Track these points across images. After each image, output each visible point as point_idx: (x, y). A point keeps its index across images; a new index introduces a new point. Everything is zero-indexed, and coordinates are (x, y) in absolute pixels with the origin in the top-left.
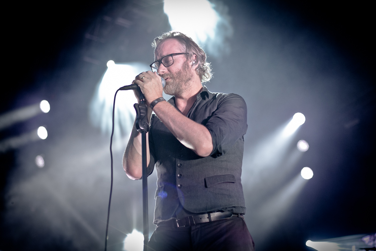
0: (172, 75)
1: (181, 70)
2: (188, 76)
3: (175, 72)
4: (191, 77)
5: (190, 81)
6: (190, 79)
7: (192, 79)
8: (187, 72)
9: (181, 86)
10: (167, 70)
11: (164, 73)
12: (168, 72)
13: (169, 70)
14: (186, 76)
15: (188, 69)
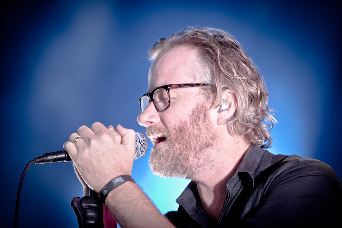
0: (168, 132)
1: (186, 123)
2: (204, 138)
3: (174, 126)
4: (211, 141)
5: (209, 149)
6: (208, 145)
7: (214, 144)
8: (200, 129)
9: (187, 160)
10: (159, 119)
11: (152, 124)
12: (161, 123)
13: (162, 121)
14: (197, 138)
15: (204, 122)
